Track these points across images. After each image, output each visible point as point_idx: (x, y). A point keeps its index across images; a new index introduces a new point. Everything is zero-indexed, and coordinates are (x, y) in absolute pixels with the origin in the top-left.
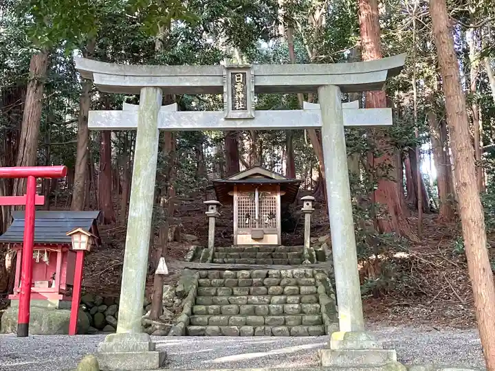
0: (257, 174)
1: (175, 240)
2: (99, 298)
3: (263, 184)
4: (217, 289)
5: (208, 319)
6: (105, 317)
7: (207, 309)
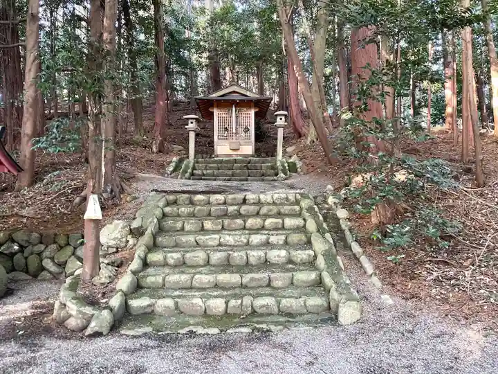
0: (234, 92)
1: (160, 152)
2: (35, 235)
3: (240, 100)
4: (184, 222)
5: (164, 280)
6: (41, 261)
7: (165, 258)
